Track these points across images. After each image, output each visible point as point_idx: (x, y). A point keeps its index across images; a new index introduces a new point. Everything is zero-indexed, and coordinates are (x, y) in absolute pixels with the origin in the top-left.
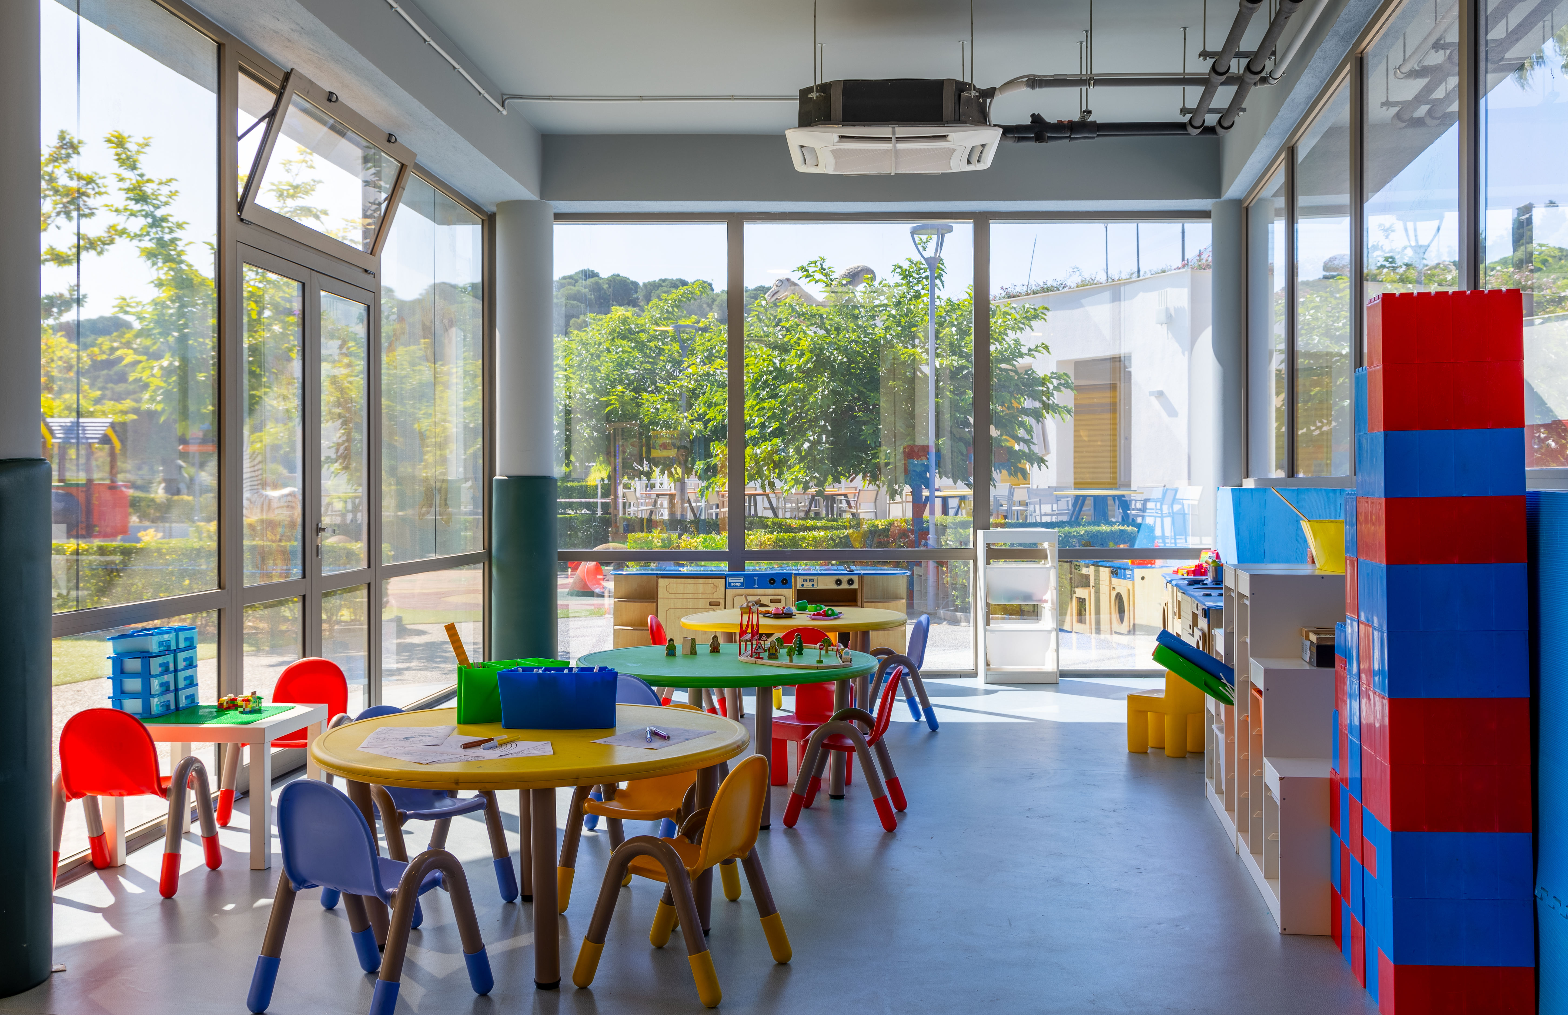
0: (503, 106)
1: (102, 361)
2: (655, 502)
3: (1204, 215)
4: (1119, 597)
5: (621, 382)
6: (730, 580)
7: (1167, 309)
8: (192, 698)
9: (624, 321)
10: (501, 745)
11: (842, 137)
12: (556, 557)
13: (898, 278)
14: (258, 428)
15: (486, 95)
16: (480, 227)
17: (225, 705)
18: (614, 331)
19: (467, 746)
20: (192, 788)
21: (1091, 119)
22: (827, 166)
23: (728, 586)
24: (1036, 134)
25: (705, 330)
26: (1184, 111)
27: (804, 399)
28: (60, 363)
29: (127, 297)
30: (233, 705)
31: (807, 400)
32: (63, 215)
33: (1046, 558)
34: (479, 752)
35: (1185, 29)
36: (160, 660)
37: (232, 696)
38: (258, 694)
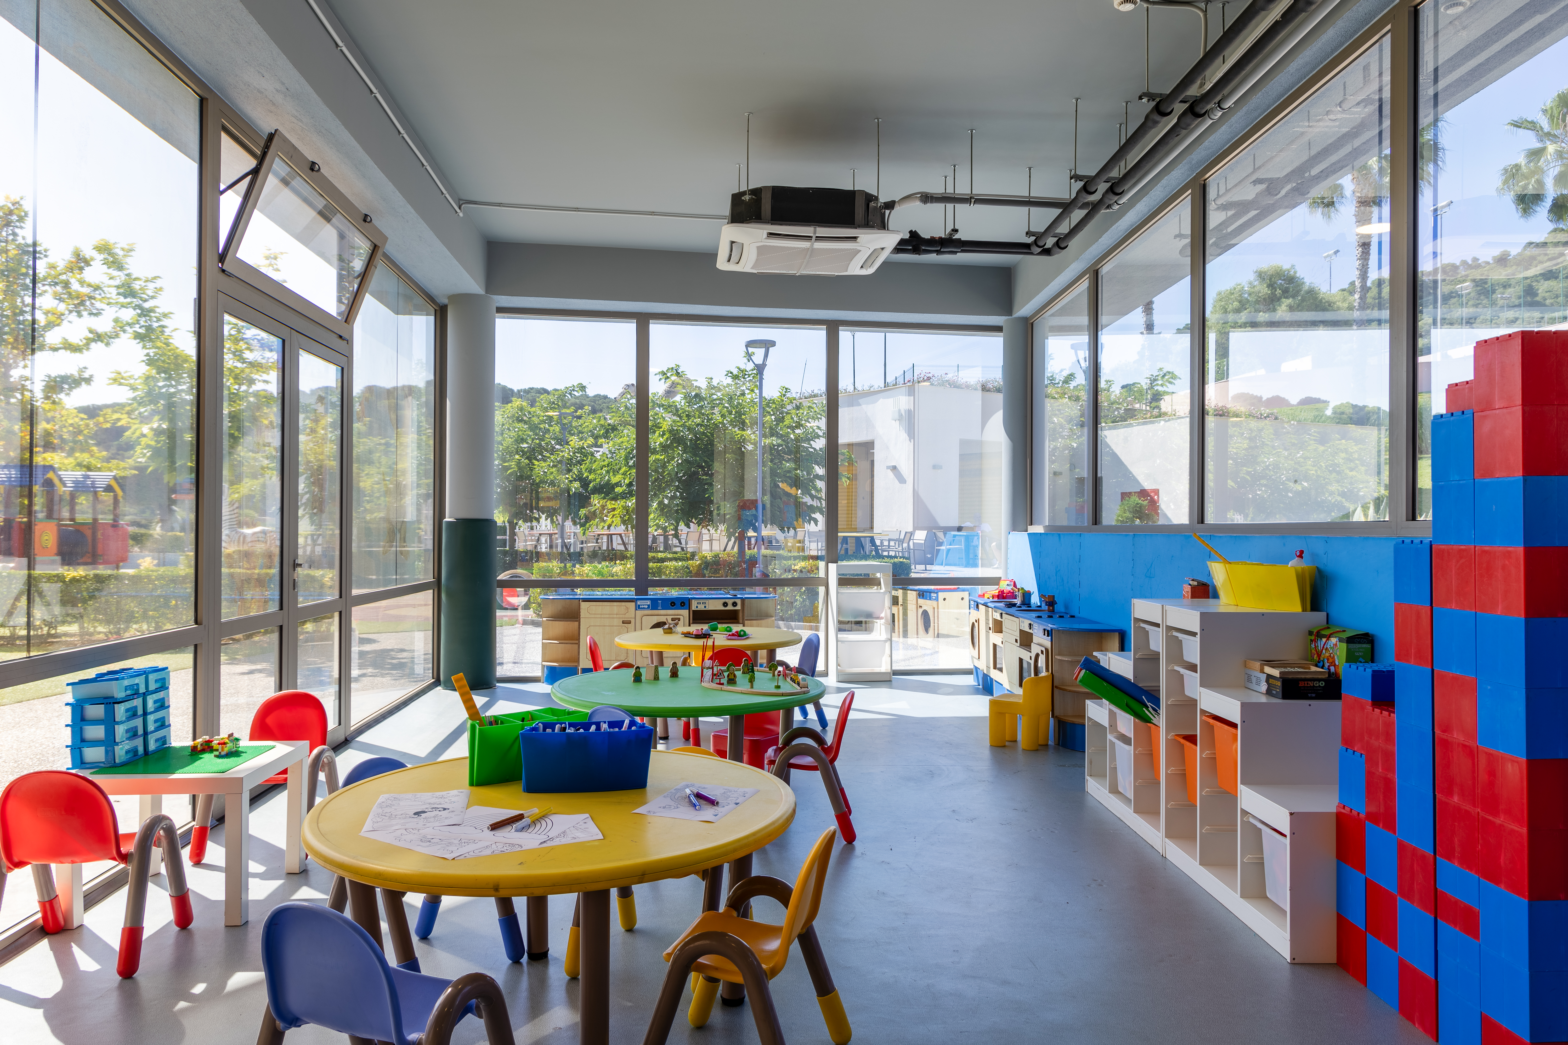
0: (460, 208)
1: (107, 429)
2: (538, 540)
3: (998, 329)
4: (925, 614)
5: (517, 453)
6: (639, 603)
7: (899, 410)
8: (164, 740)
9: (521, 409)
10: (534, 823)
11: (771, 234)
12: (496, 585)
13: (729, 380)
14: (237, 480)
15: (447, 196)
16: (432, 318)
17: (199, 748)
18: (514, 416)
19: (495, 827)
20: (159, 846)
21: (956, 236)
22: (747, 265)
23: (638, 608)
24: (913, 246)
25: (580, 417)
26: (1029, 234)
27: (664, 466)
28: (71, 429)
29: (122, 371)
30: (207, 747)
31: (666, 467)
32: (75, 314)
33: (880, 584)
34: (509, 834)
35: (1030, 169)
36: (129, 705)
37: (207, 738)
38: (236, 735)
